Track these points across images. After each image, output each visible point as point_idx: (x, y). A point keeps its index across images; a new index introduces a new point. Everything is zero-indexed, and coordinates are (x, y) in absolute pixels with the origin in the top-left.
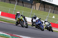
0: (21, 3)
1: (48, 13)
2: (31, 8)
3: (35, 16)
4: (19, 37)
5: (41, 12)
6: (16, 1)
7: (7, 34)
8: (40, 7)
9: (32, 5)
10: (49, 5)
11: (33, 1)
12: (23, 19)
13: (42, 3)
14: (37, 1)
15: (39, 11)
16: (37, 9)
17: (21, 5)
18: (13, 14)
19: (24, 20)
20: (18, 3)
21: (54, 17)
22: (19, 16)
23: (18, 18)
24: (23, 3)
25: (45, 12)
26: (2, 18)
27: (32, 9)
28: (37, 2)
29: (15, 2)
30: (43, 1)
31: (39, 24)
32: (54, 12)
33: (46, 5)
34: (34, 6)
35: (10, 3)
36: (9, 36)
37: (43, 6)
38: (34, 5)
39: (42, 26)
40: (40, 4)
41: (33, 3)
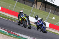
1: (48, 13)
4: (17, 35)
5: (41, 12)
8: (41, 6)
9: (33, 3)
10: (50, 5)
16: (38, 8)
18: (13, 11)
19: (27, 20)
21: (54, 18)
22: (22, 15)
24: (24, 1)
25: (46, 12)
28: (39, 1)
32: (54, 13)
33: (47, 5)
36: (7, 33)
37: (44, 5)
41: (34, 2)
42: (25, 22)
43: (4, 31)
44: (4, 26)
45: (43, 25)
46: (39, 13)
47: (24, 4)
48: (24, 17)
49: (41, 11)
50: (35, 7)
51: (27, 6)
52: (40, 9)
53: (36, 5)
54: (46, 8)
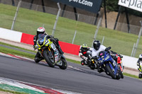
0: (71, 12)
1: (136, 36)
2: (95, 24)
3: (96, 43)
6: (59, 6)
7: (37, 87)
8: (117, 21)
9: (98, 16)
10: (138, 16)
11: (101, 6)
12: (52, 46)
13: (122, 13)
14: (110, 7)
15: (116, 31)
16: (111, 26)
17: (71, 18)
19: (55, 49)
20: (63, 12)
22: (43, 38)
23: (39, 42)
24: (75, 12)
25: (130, 34)
26: (23, 49)
27: (98, 27)
28: (110, 10)
29: (55, 9)
30: (125, 8)
31: (106, 62)
33: (132, 18)
34: (104, 20)
35: (44, 11)
37: (125, 19)
38: (102, 16)
39: (114, 67)
40: (117, 13)
41: (99, 13)
42: (51, 54)
43: (34, 89)
44: (34, 78)
45: (112, 63)
46: (114, 38)
47: (77, 19)
48: (48, 42)
49: (120, 32)
50: (104, 24)
51: (84, 24)
52: (114, 29)
53: (106, 18)
54: (130, 25)
